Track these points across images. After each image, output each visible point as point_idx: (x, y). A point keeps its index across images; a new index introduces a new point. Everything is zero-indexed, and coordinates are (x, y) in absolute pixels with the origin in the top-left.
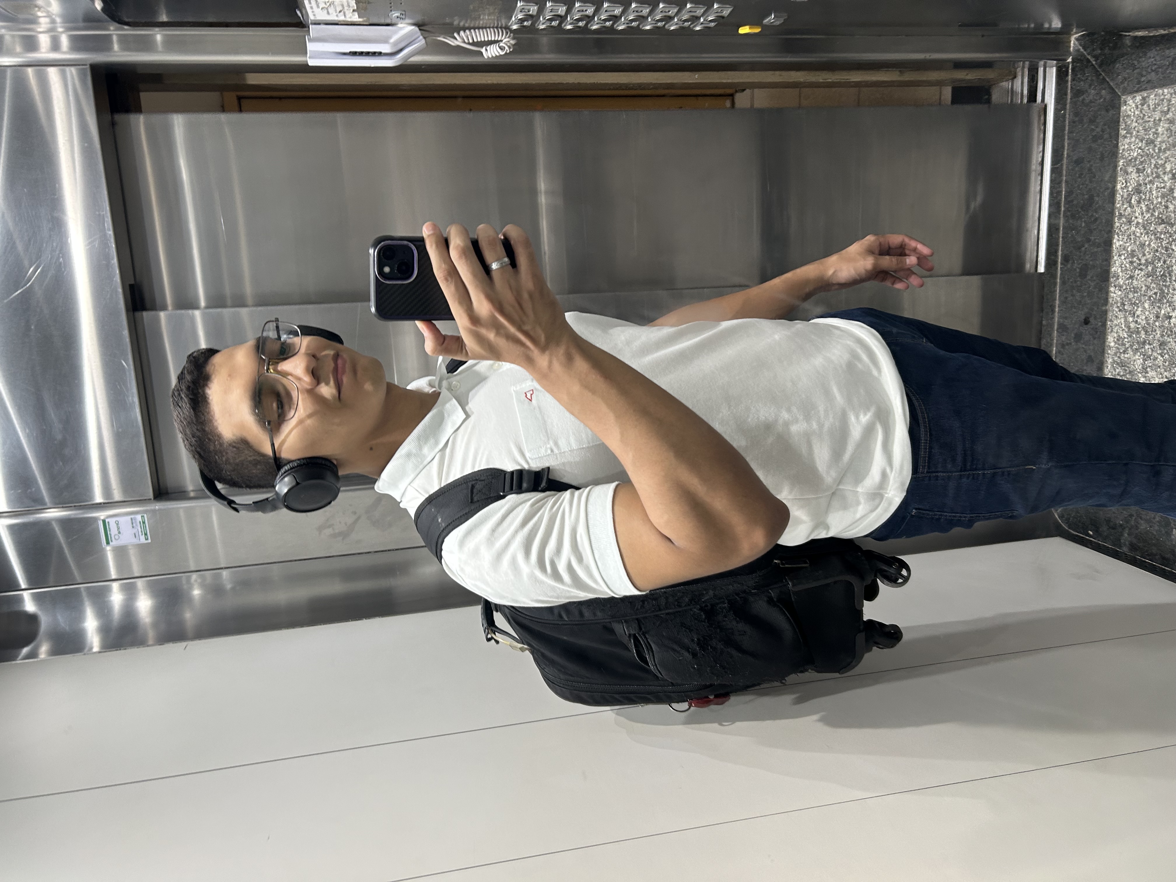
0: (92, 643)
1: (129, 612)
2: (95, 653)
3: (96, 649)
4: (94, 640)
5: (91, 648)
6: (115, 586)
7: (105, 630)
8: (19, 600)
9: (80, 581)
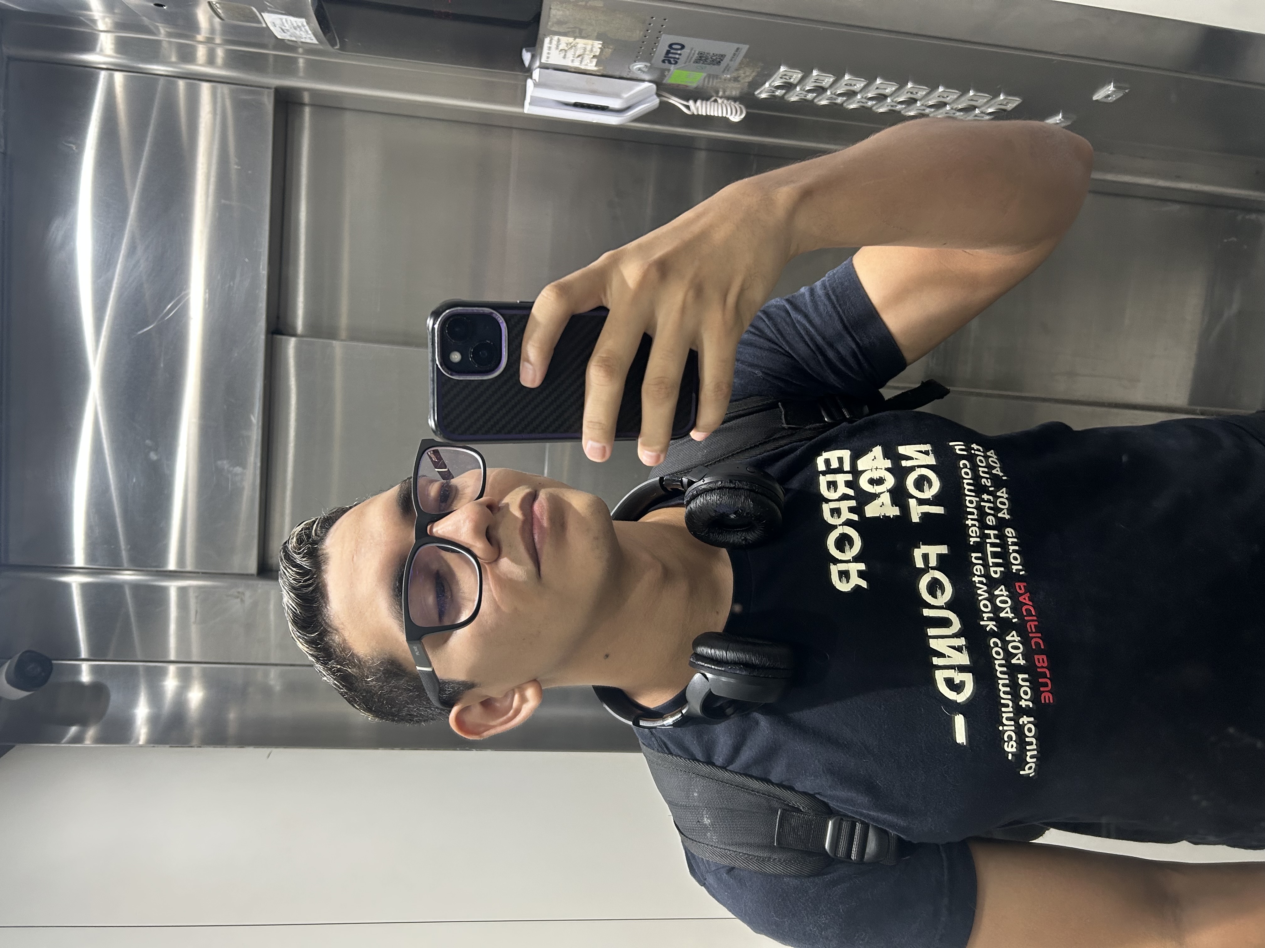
0: (139, 735)
1: (180, 703)
2: (141, 746)
3: (141, 742)
4: (142, 731)
5: (138, 740)
6: (172, 668)
7: (154, 720)
8: (77, 670)
9: (140, 658)
